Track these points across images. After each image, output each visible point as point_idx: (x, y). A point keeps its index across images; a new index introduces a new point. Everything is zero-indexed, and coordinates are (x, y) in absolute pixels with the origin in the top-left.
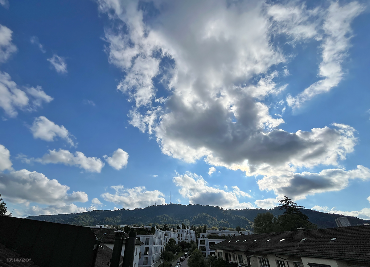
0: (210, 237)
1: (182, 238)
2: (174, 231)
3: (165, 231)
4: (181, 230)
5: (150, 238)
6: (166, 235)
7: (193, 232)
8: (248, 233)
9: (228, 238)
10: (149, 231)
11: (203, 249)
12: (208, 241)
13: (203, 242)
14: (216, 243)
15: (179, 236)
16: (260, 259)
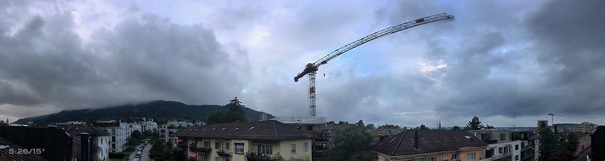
0: (169, 128)
1: (145, 129)
2: (137, 123)
3: (130, 123)
4: (144, 122)
5: (116, 129)
6: (131, 126)
7: (155, 123)
8: (202, 124)
9: (183, 128)
10: (115, 124)
11: (163, 136)
12: (167, 131)
13: (163, 131)
14: (175, 132)
15: (142, 126)
16: (205, 142)
